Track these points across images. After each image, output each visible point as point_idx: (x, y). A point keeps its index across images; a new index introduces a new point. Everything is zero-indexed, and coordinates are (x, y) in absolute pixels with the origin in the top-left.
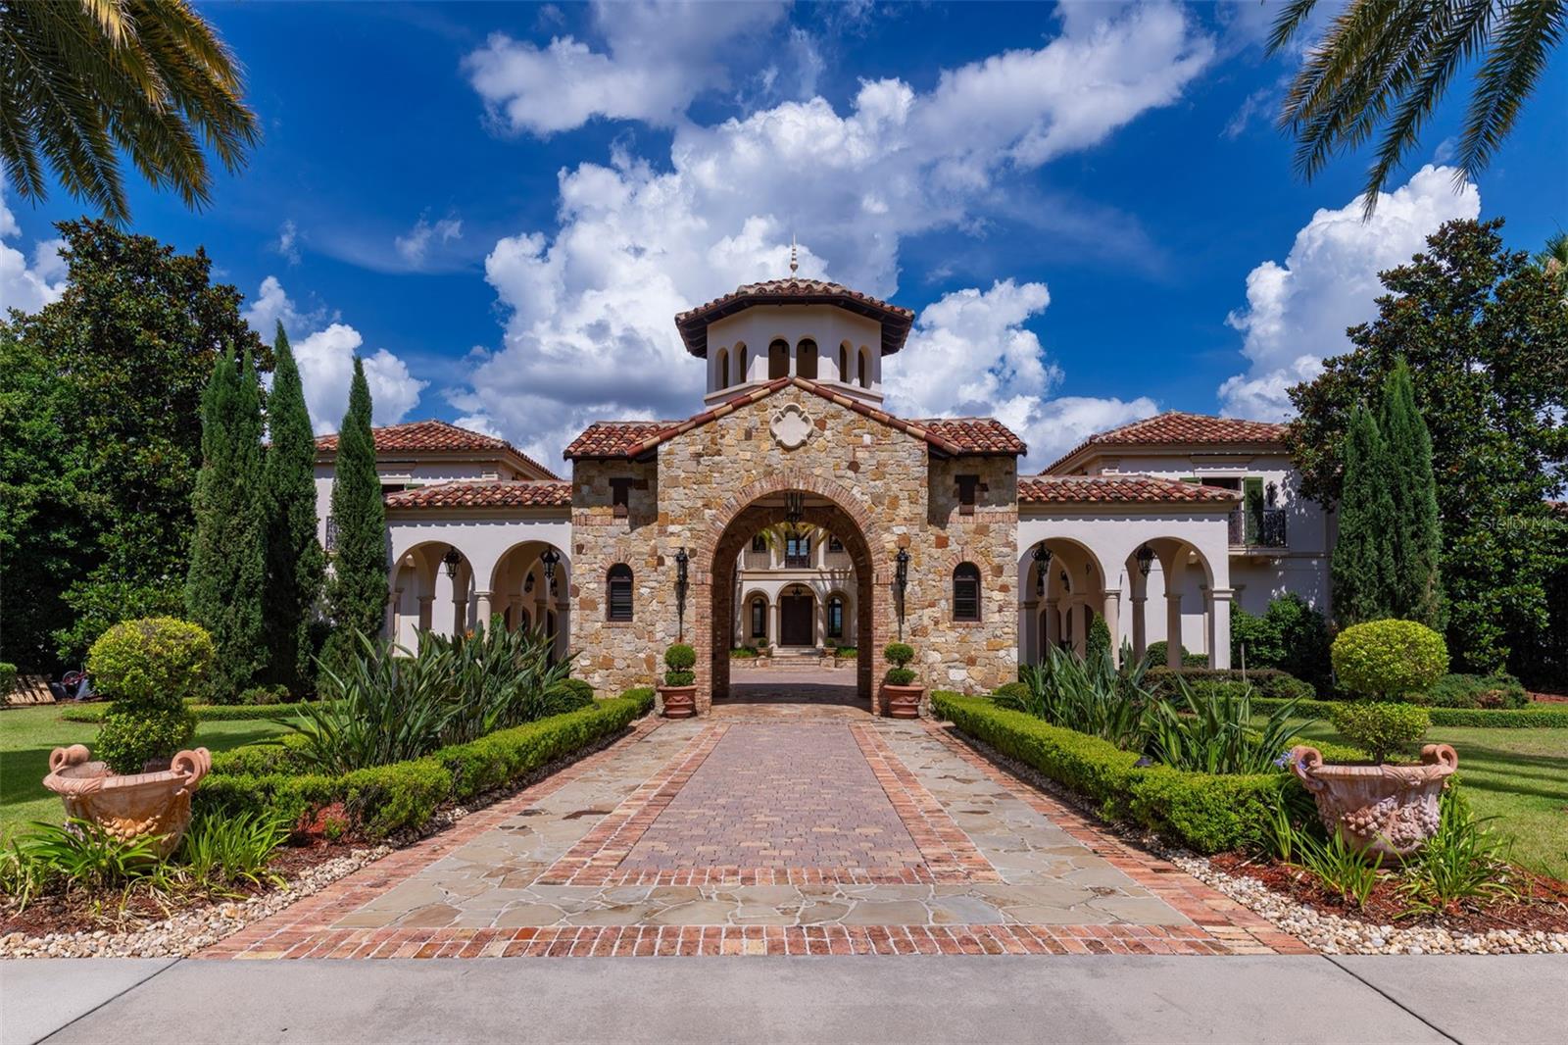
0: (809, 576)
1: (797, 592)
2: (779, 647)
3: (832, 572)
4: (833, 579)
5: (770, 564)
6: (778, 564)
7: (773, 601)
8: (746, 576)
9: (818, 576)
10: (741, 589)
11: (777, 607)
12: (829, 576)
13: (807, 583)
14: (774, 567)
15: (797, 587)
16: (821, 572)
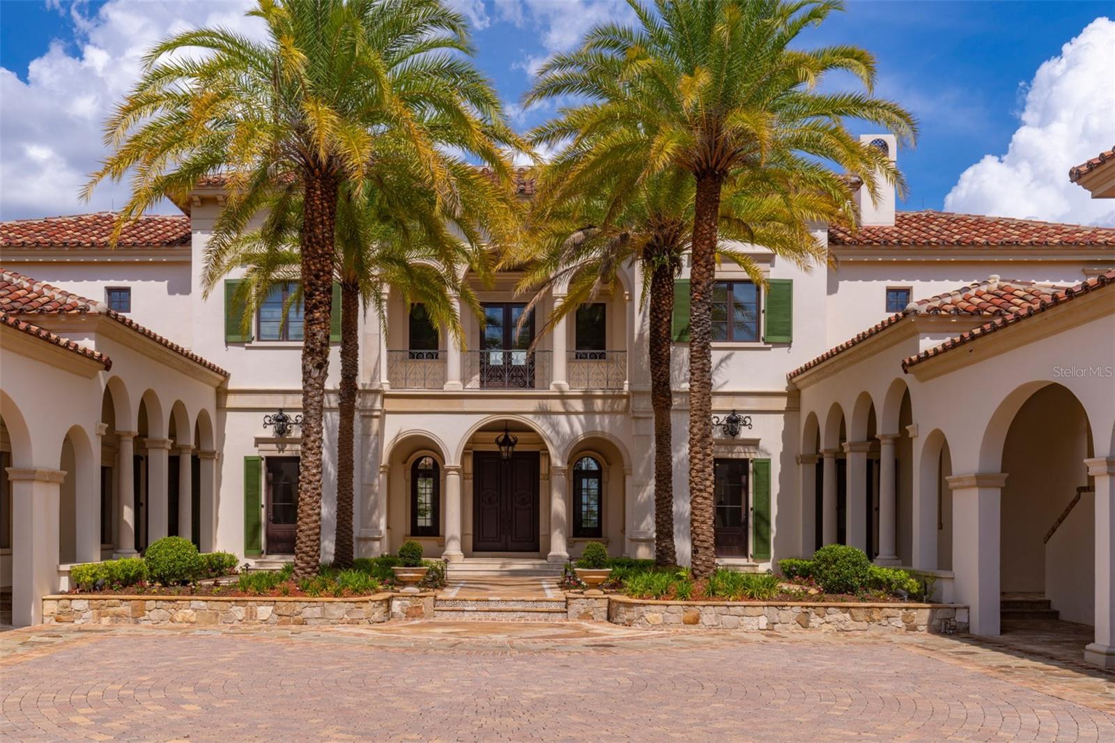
0: (532, 405)
1: (506, 442)
2: (466, 556)
3: (587, 398)
4: (589, 412)
5: (444, 379)
6: (465, 379)
7: (452, 459)
8: (390, 405)
9: (556, 405)
10: (380, 434)
11: (461, 472)
12: (578, 405)
13: (530, 420)
14: (453, 384)
15: (507, 430)
16: (563, 397)
